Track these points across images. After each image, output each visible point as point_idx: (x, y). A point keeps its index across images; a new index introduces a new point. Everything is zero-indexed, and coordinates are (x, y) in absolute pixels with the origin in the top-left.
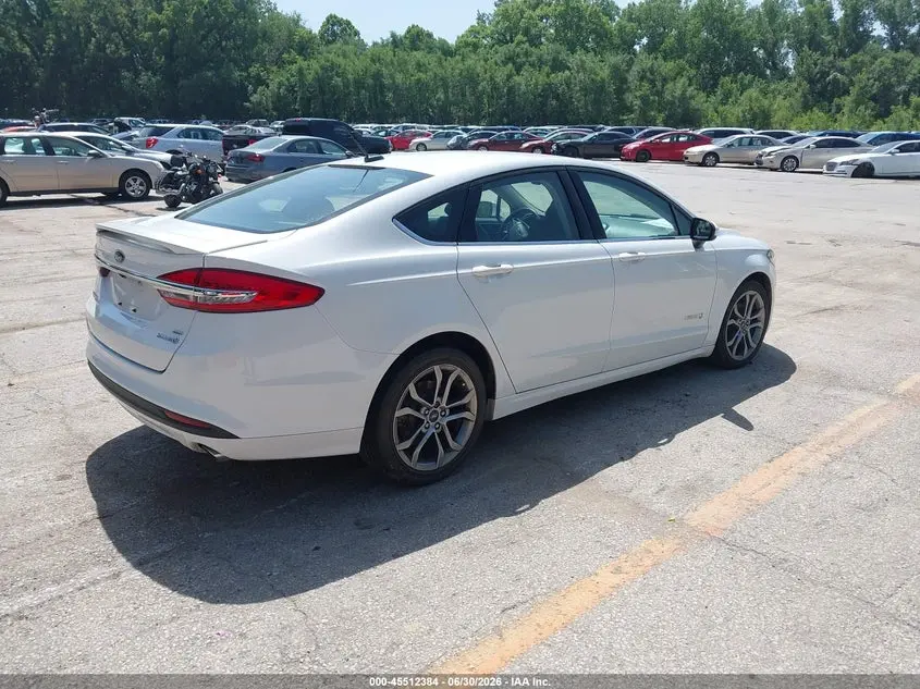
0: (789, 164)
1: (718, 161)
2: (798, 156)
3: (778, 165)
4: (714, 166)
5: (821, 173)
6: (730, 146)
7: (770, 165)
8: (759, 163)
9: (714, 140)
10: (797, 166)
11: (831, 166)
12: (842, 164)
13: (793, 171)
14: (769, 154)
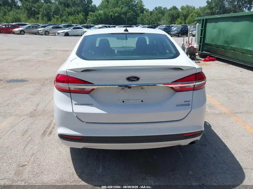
0: (47, 33)
1: (25, 33)
2: (49, 31)
3: (44, 33)
4: (24, 34)
5: (56, 35)
6: (27, 28)
7: (42, 34)
8: (38, 33)
9: (20, 26)
10: (49, 34)
11: (58, 34)
12: (61, 33)
13: (48, 35)
14: (41, 31)
